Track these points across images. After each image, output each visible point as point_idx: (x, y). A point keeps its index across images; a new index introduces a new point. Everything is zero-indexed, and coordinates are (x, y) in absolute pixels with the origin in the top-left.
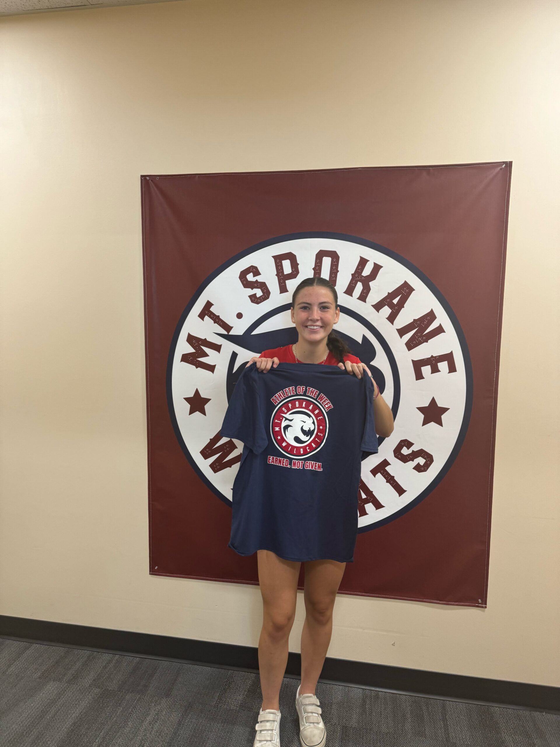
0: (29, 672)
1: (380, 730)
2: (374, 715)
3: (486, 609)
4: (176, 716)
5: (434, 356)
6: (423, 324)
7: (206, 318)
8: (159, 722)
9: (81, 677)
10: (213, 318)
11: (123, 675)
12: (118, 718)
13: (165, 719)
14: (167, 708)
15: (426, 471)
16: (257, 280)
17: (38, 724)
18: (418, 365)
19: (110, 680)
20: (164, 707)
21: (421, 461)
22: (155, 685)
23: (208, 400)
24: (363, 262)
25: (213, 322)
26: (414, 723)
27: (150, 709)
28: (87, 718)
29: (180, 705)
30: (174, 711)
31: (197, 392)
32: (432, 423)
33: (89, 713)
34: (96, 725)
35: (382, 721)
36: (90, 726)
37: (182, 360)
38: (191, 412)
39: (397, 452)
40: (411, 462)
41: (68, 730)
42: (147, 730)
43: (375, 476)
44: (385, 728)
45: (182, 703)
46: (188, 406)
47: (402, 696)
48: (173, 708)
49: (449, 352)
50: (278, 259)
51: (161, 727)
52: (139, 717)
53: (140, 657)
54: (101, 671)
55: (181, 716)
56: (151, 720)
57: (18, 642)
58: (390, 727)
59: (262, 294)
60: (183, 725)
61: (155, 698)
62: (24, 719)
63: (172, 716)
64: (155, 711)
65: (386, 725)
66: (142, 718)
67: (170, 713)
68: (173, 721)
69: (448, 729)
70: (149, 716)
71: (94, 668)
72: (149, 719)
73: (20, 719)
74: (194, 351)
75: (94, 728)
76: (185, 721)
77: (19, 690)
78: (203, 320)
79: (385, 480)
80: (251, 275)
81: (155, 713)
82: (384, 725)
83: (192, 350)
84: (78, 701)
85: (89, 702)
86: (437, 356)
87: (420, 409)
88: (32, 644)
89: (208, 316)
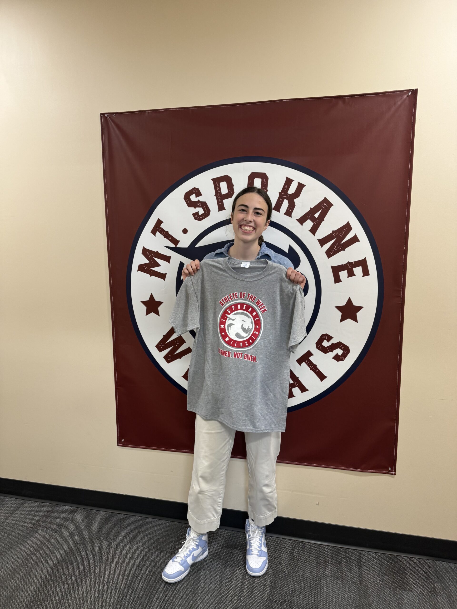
0: (23, 523)
1: (305, 574)
2: (300, 561)
3: (395, 475)
4: (138, 559)
5: (350, 262)
6: (341, 235)
7: (158, 233)
8: (124, 564)
9: (64, 527)
10: (164, 233)
11: (97, 526)
12: (91, 560)
13: (128, 561)
14: (131, 552)
15: (344, 360)
16: (199, 200)
17: (27, 564)
18: (336, 270)
19: (86, 530)
20: (129, 552)
21: (339, 352)
22: (123, 535)
23: (161, 303)
24: (289, 182)
25: (163, 237)
26: (334, 568)
27: (117, 553)
28: (66, 560)
29: (141, 551)
30: (136, 555)
31: (152, 297)
32: (349, 320)
33: (68, 556)
34: (73, 565)
35: (306, 566)
36: (68, 566)
37: (139, 270)
38: (148, 313)
39: (319, 345)
40: (331, 352)
41: (50, 569)
42: (113, 570)
43: (300, 365)
44: (309, 572)
45: (143, 549)
46: (145, 308)
47: (325, 547)
48: (136, 553)
49: (363, 258)
50: (217, 181)
51: (125, 568)
52: (108, 559)
53: (111, 512)
54: (80, 522)
55: (141, 559)
56: (118, 562)
57: (15, 499)
58: (313, 572)
59: (203, 212)
60: (142, 567)
61: (122, 545)
62: (16, 560)
63: (135, 559)
64: (121, 555)
65: (310, 570)
66: (110, 561)
67: (133, 557)
68: (135, 563)
69: (362, 574)
70: (116, 559)
71: (75, 520)
72: (116, 561)
73: (13, 560)
74: (148, 262)
75: (71, 568)
76: (144, 563)
77: (13, 537)
78: (155, 235)
79: (309, 368)
80: (194, 195)
81: (121, 557)
82: (309, 569)
83: (147, 261)
84: (60, 546)
85: (68, 547)
86: (353, 262)
87: (338, 308)
88: (26, 501)
89: (159, 232)
